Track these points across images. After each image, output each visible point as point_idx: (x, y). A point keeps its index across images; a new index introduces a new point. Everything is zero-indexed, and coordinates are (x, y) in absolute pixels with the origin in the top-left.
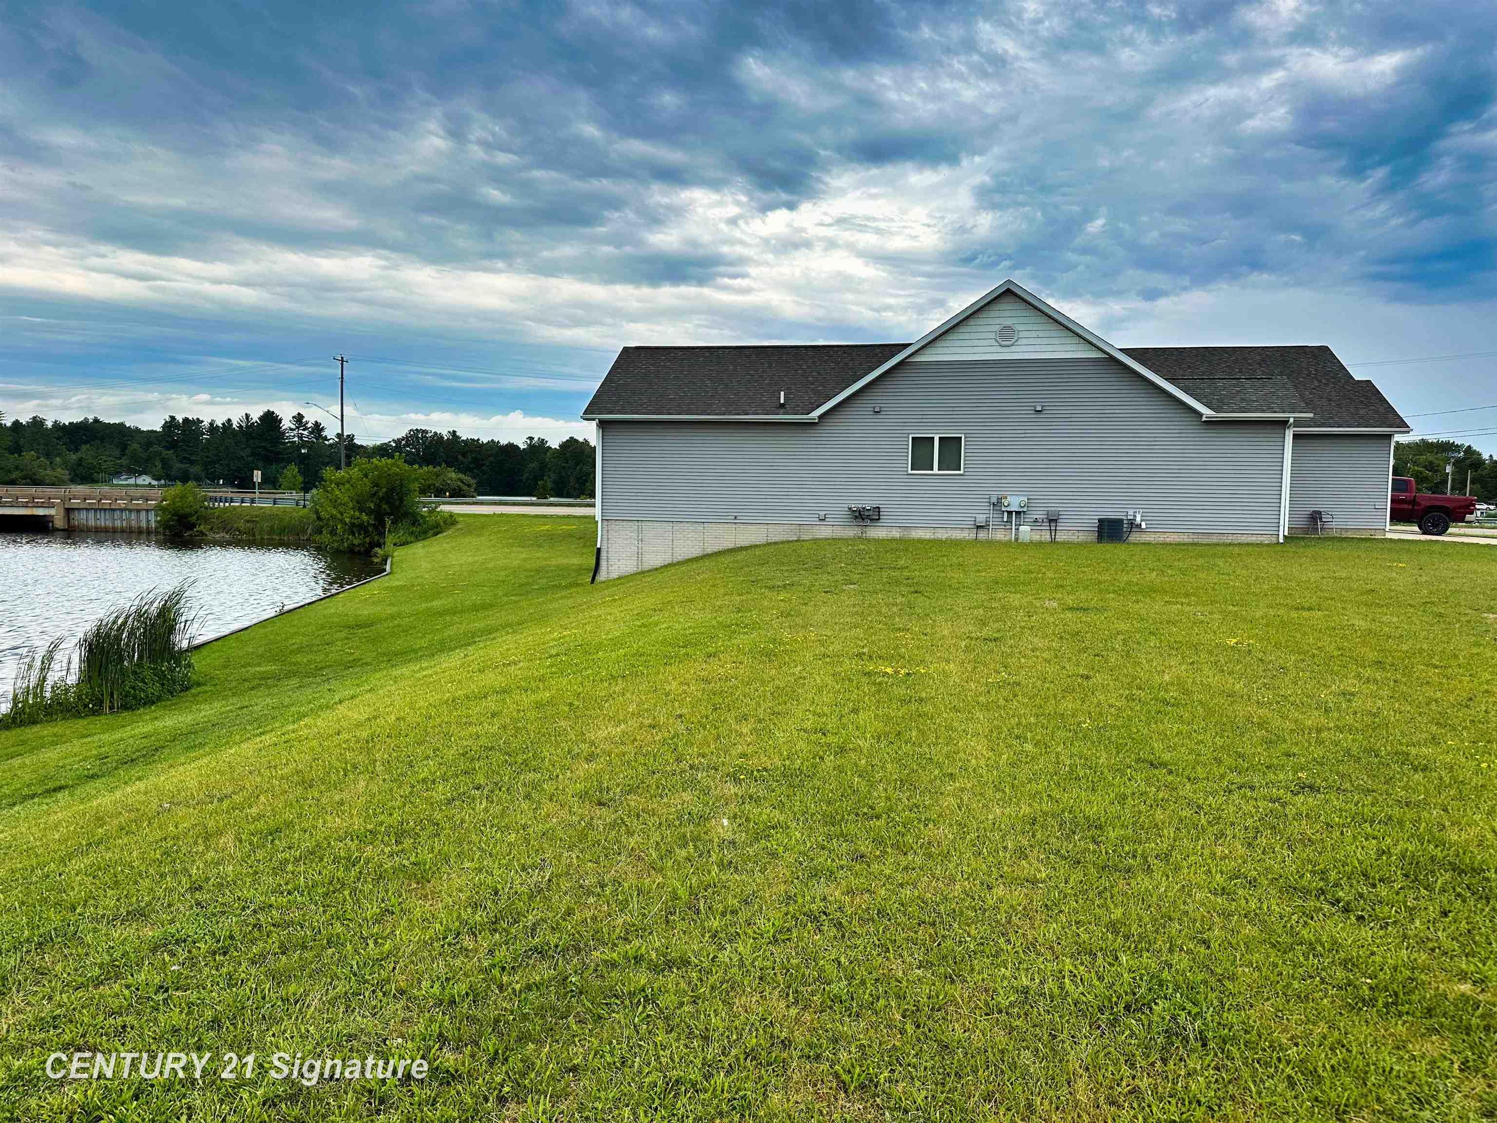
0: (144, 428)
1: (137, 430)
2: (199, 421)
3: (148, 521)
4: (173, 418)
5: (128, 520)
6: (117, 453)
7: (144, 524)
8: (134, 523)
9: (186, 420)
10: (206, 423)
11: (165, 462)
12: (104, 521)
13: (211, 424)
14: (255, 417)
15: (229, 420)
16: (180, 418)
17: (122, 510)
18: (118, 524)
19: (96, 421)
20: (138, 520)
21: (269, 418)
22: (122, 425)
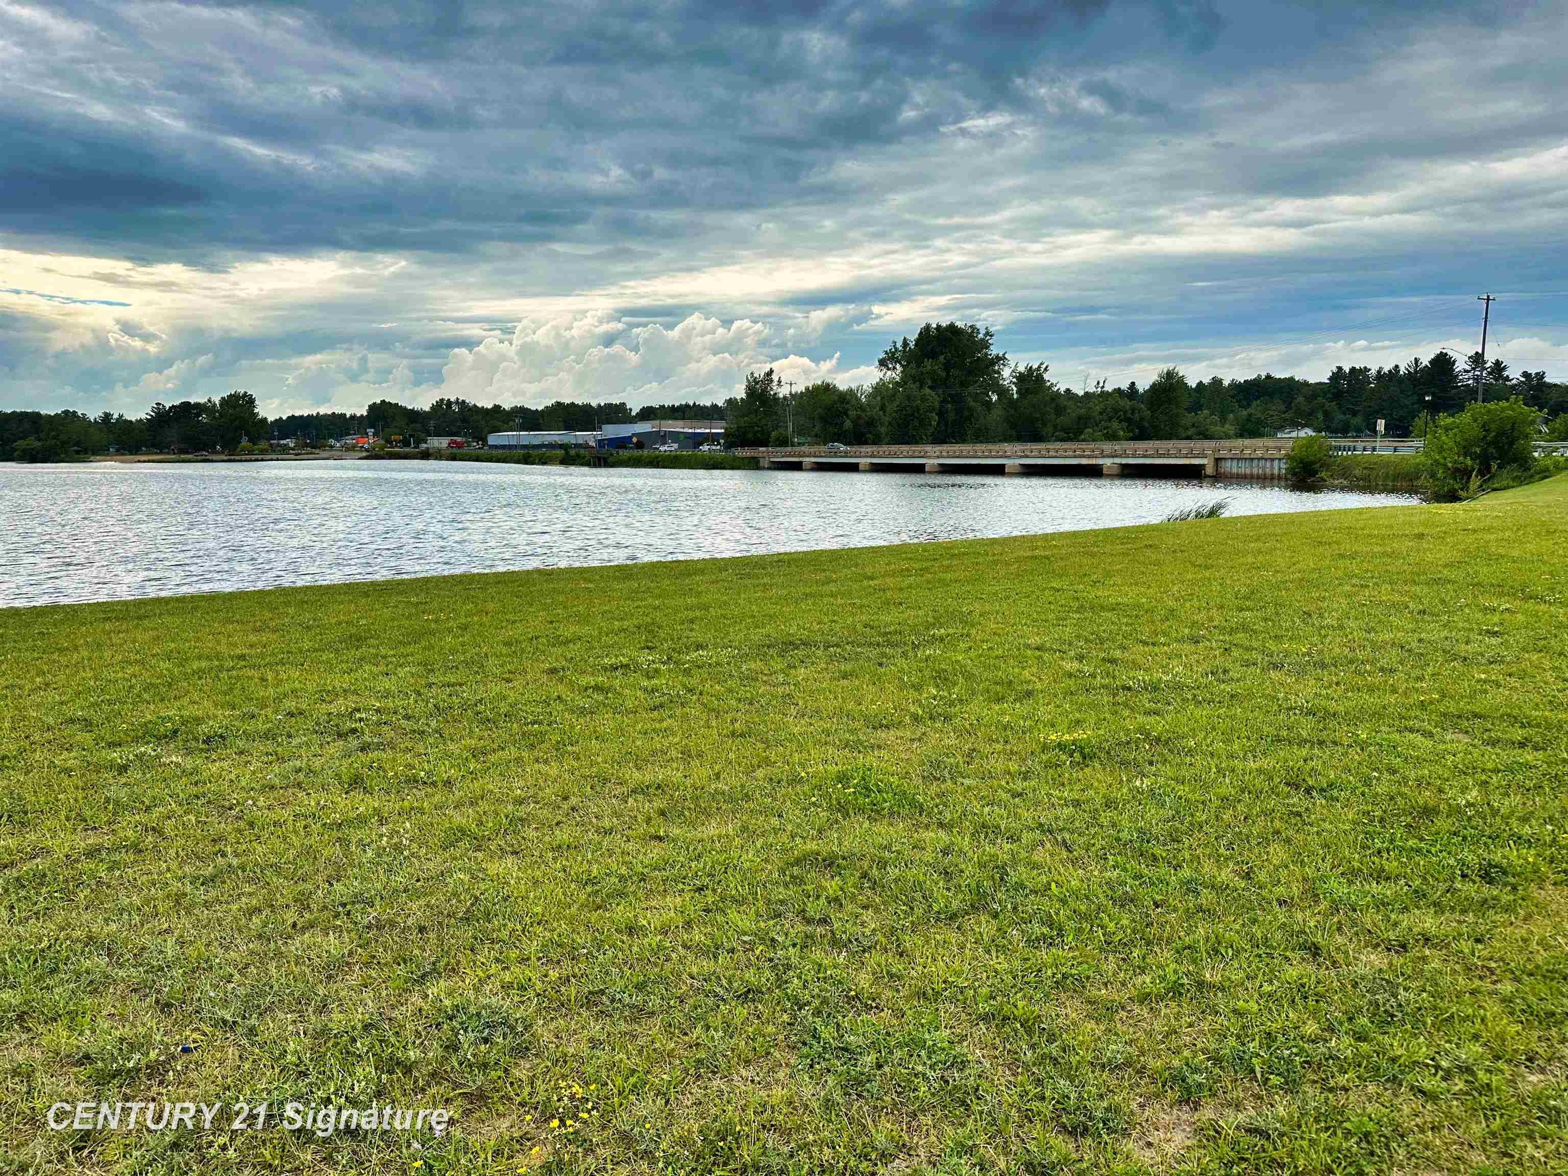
0: (1312, 381)
1: (1306, 384)
2: (1367, 369)
3: (1280, 469)
4: (1340, 368)
5: (1264, 468)
6: (1283, 408)
7: (1276, 471)
8: (1268, 471)
9: (1353, 370)
10: (1373, 372)
11: (1326, 414)
12: (1244, 468)
13: (1379, 372)
14: (1425, 361)
15: (1397, 366)
16: (1347, 369)
17: (1259, 459)
18: (1255, 471)
19: (1268, 377)
20: (1272, 467)
21: (1443, 362)
22: (1291, 379)
